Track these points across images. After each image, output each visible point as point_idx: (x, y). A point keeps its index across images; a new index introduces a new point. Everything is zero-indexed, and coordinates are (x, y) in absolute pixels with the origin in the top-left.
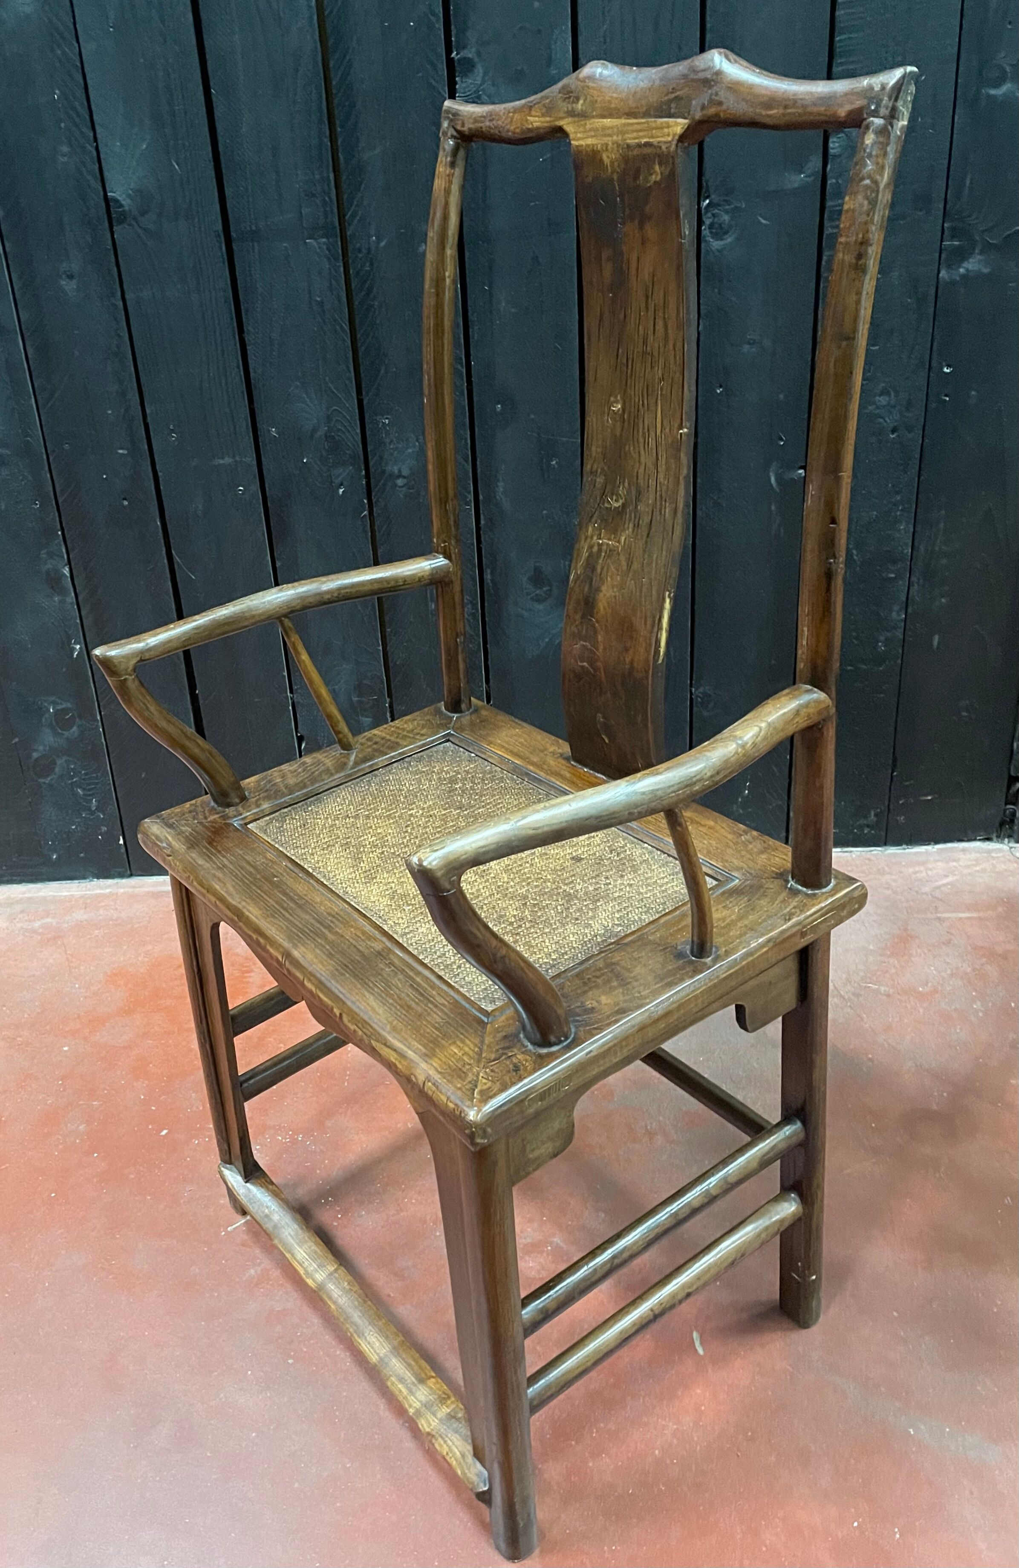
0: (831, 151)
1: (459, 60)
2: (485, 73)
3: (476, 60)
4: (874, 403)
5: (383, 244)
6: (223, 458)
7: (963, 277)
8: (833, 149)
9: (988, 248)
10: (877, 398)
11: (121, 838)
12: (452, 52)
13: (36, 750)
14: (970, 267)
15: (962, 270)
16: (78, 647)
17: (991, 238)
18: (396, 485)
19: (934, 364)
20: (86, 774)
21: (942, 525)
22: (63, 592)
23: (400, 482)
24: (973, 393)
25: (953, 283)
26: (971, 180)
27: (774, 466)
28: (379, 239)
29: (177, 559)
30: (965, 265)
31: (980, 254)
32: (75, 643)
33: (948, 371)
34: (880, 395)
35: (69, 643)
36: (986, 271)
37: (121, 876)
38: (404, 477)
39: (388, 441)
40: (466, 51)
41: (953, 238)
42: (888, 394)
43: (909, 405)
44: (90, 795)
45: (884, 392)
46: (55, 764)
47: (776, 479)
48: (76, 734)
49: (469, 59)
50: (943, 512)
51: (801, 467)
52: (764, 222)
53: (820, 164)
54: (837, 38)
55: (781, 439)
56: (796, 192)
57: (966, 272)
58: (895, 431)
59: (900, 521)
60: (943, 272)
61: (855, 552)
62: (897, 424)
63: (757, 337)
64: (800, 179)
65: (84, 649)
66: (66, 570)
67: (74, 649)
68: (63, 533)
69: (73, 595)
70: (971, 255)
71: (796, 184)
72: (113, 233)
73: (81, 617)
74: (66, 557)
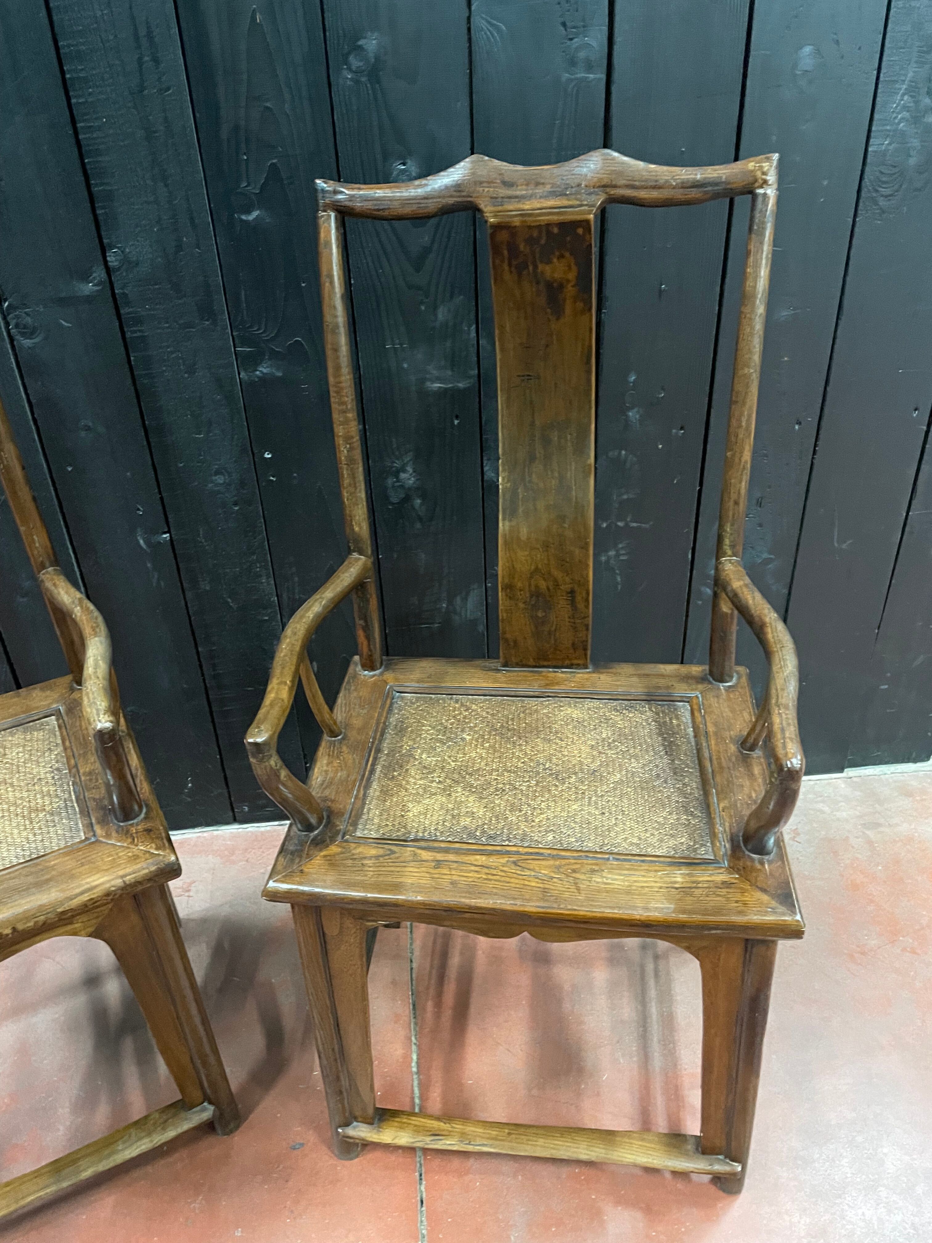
0: (111, 264)
4: (212, 482)
7: (260, 378)
8: (112, 262)
9: (274, 355)
10: (214, 478)
14: (265, 371)
15: (258, 373)
17: (276, 347)
19: (256, 450)
24: (294, 475)
25: (254, 383)
26: (246, 295)
27: (139, 531)
30: (259, 368)
31: (270, 359)
33: (270, 456)
34: (216, 475)
36: (279, 374)
41: (244, 344)
42: (222, 473)
43: (242, 484)
45: (217, 473)
47: (144, 542)
50: (294, 569)
51: (165, 533)
52: (66, 324)
53: (103, 275)
54: (86, 161)
55: (139, 510)
56: (89, 299)
57: (261, 375)
58: (236, 504)
59: (261, 576)
60: (243, 374)
61: (229, 600)
62: (236, 498)
63: (90, 424)
64: (89, 288)
70: (262, 361)
71: (87, 293)
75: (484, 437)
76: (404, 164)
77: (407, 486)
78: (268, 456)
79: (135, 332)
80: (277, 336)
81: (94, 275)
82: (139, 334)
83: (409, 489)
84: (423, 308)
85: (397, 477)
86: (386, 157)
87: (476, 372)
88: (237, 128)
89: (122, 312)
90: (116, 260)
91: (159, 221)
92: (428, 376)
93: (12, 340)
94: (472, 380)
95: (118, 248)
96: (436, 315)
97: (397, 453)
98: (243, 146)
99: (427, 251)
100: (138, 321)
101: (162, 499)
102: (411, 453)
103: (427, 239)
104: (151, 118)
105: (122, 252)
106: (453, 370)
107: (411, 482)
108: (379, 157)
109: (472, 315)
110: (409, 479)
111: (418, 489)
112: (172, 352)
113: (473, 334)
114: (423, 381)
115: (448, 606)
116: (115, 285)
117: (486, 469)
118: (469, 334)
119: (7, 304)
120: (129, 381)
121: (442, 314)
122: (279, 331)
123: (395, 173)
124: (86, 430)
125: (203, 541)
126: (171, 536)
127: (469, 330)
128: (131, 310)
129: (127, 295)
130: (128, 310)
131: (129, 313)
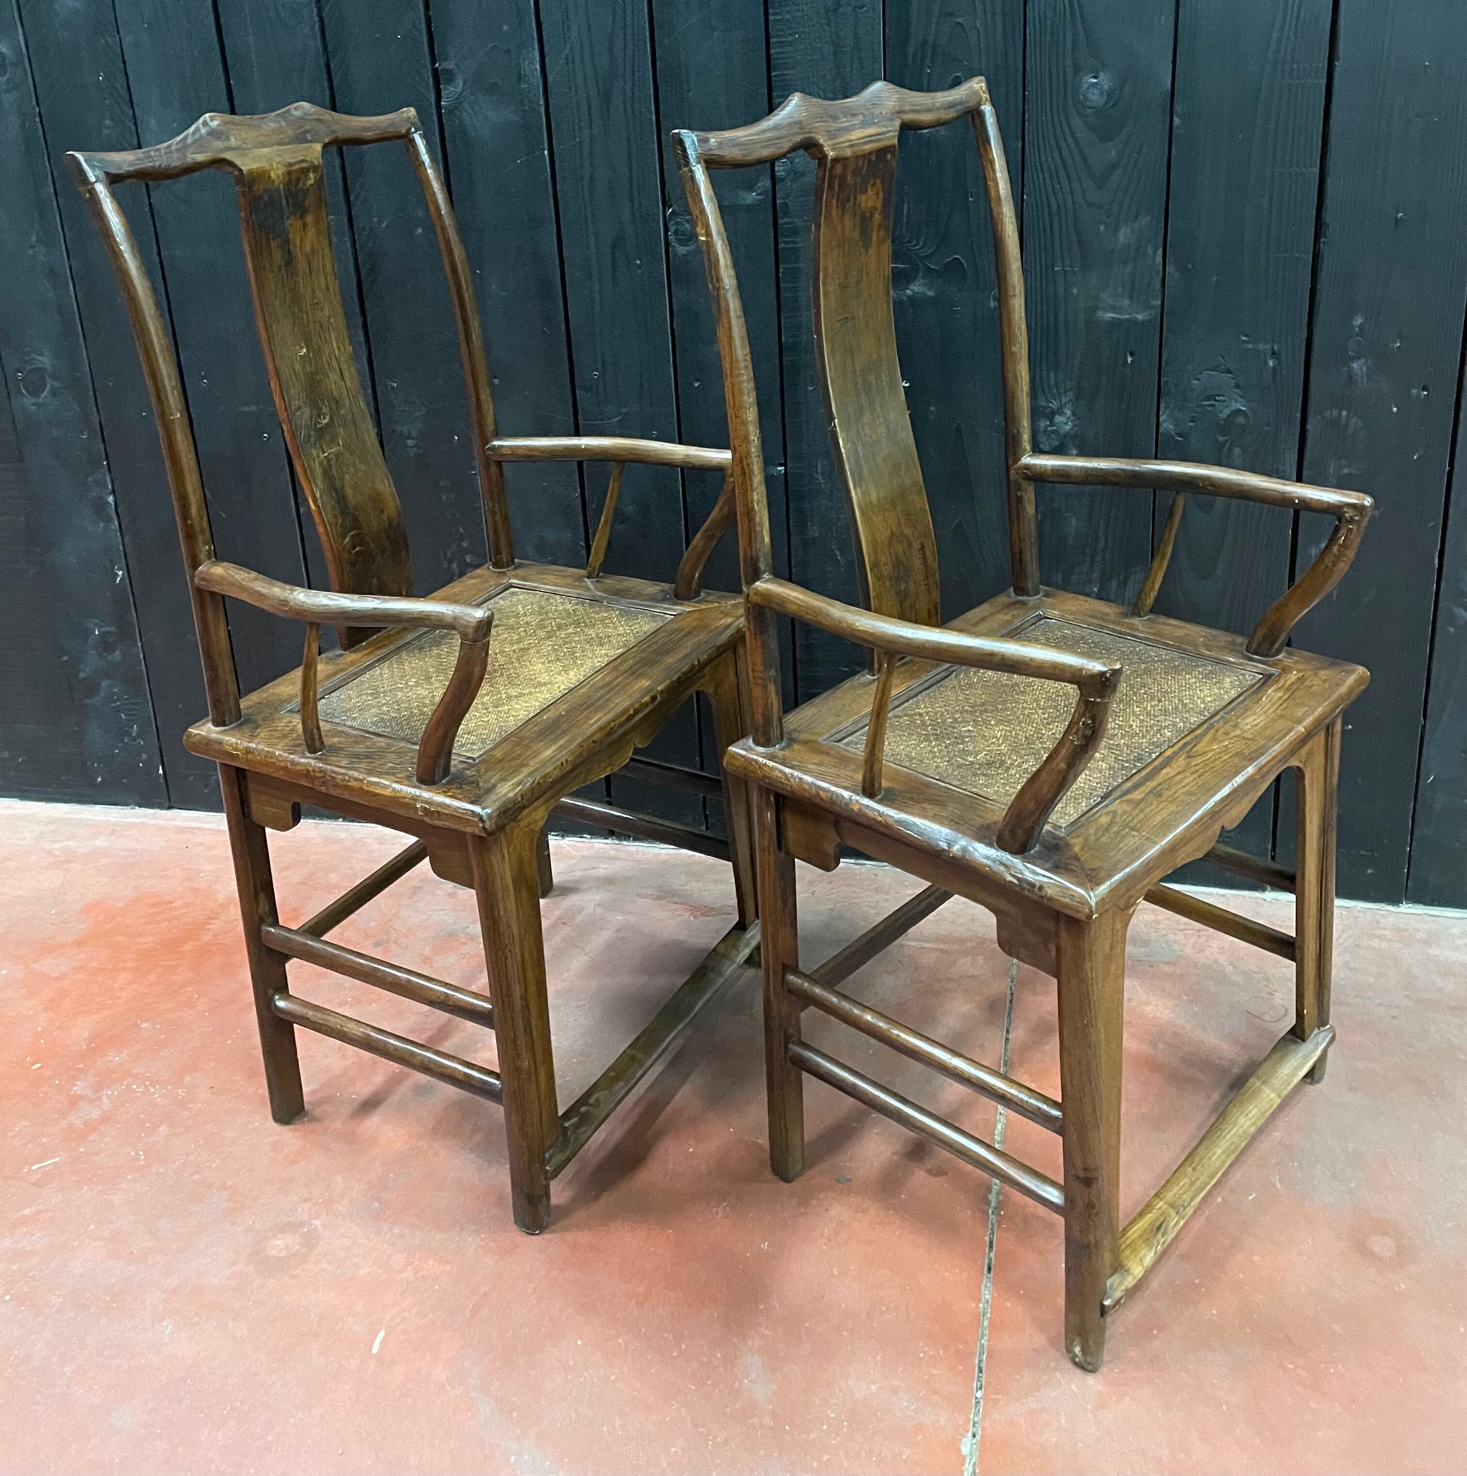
0: (777, 174)
1: (442, 70)
2: (465, 83)
3: (456, 71)
5: (383, 225)
6: (248, 406)
7: (909, 297)
8: (779, 172)
9: (929, 273)
11: (161, 768)
12: (435, 64)
13: (83, 671)
14: (916, 289)
15: (909, 292)
16: (120, 573)
17: (933, 265)
18: (406, 445)
20: (128, 699)
22: (109, 519)
23: (410, 442)
24: (933, 408)
25: (902, 303)
26: (908, 208)
28: (380, 220)
29: (209, 497)
30: (912, 287)
31: (923, 278)
32: (119, 569)
35: (113, 569)
36: (931, 293)
37: (161, 806)
38: (413, 438)
39: (397, 403)
40: (447, 63)
41: (899, 260)
44: (132, 721)
46: (100, 686)
48: (119, 659)
49: (450, 70)
51: (784, 465)
53: (768, 184)
54: (773, 74)
56: (751, 208)
57: (912, 294)
64: (752, 197)
65: (126, 575)
66: (111, 499)
67: (117, 575)
68: (108, 464)
69: (116, 522)
70: (915, 278)
71: (749, 201)
72: (149, 197)
73: (124, 546)
74: (110, 486)
75: (1163, 379)
76: (1095, 77)
77: (1062, 432)
78: (908, 384)
79: (789, 243)
80: (935, 251)
81: (760, 184)
82: (792, 245)
83: (1065, 435)
84: (1102, 228)
85: (1051, 420)
86: (1077, 70)
87: (1159, 303)
88: (925, 43)
89: (780, 222)
90: (784, 169)
92: (1101, 305)
93: (667, 244)
94: (1153, 312)
95: (788, 157)
96: (1116, 236)
97: (1055, 391)
98: (928, 60)
99: (1113, 167)
100: (795, 232)
101: (784, 426)
102: (1071, 393)
103: (1114, 153)
104: (842, 34)
105: (792, 161)
106: (1131, 299)
107: (1067, 428)
108: (1069, 70)
109: (1161, 238)
110: (1066, 424)
111: (1076, 436)
113: (1159, 259)
114: (1094, 309)
115: (1099, 591)
116: (778, 196)
117: (1161, 419)
118: (1154, 258)
119: (671, 209)
120: (773, 294)
121: (1124, 235)
122: (938, 247)
123: (1085, 86)
126: (786, 469)
127: (1155, 255)
128: (789, 220)
129: (788, 205)
130: (786, 220)
131: (787, 223)
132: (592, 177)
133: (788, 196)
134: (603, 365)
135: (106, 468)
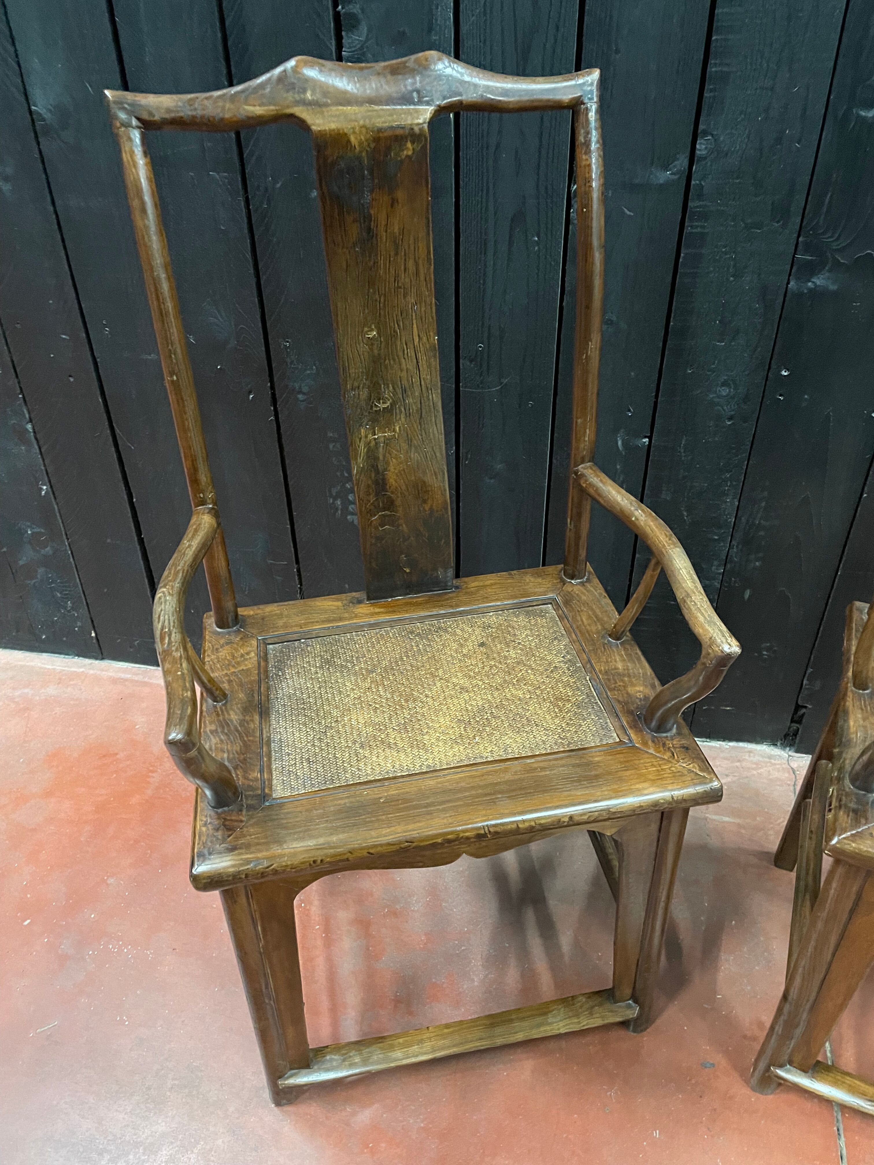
0: (698, 152)
1: (345, 14)
2: (369, 31)
3: (361, 16)
4: (715, 392)
5: (278, 185)
6: (150, 354)
7: (810, 290)
8: (700, 150)
9: (837, 267)
10: (719, 388)
11: (93, 632)
12: (338, 6)
13: (21, 560)
14: (818, 283)
15: (810, 284)
16: (45, 487)
17: (841, 258)
18: (298, 399)
19: (773, 366)
20: (61, 583)
21: (763, 504)
22: (29, 444)
23: (300, 397)
24: (805, 396)
25: (800, 295)
26: (831, 197)
27: (621, 432)
28: (275, 181)
29: (117, 431)
30: (813, 280)
31: (830, 271)
32: (43, 485)
33: (786, 374)
34: (721, 386)
35: (37, 485)
36: (833, 287)
37: (96, 658)
38: (303, 393)
39: (288, 360)
40: (351, 6)
41: (806, 252)
42: (728, 386)
43: (746, 399)
44: (66, 598)
45: (724, 384)
46: (37, 572)
47: (623, 444)
48: (51, 553)
49: (354, 14)
50: (766, 494)
51: (646, 437)
52: (628, 213)
53: (686, 163)
54: (714, 38)
55: (629, 411)
56: (662, 188)
57: (813, 286)
58: (730, 419)
59: (727, 495)
60: (792, 283)
61: (685, 513)
62: (733, 413)
63: (614, 319)
64: (665, 176)
65: (50, 490)
66: (29, 426)
67: (42, 489)
68: (24, 398)
69: (36, 447)
70: (820, 271)
71: (661, 182)
72: (38, 143)
73: (45, 465)
74: (27, 416)
78: (785, 373)
79: (697, 227)
80: (848, 245)
81: (676, 163)
82: (699, 230)
89: (690, 204)
90: (706, 148)
91: (767, 110)
95: (712, 135)
100: (704, 216)
101: (656, 403)
105: (715, 140)
112: (726, 253)
116: (694, 176)
119: (575, 187)
120: (669, 279)
122: (852, 241)
124: (608, 324)
125: (682, 451)
126: (650, 442)
128: (701, 203)
129: (703, 187)
130: (697, 203)
131: (697, 207)
132: (498, 146)
133: (704, 178)
134: (489, 338)
135: (22, 399)
